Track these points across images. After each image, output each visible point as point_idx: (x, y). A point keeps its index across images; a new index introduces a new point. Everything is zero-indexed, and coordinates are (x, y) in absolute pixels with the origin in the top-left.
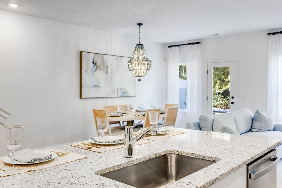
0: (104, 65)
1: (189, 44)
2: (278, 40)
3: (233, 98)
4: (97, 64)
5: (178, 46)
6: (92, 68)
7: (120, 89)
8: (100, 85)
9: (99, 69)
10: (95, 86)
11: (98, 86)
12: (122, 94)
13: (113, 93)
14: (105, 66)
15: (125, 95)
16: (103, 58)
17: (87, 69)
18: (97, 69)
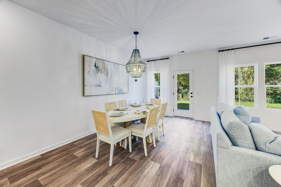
0: (104, 69)
1: (161, 59)
2: (227, 55)
3: (192, 93)
4: (99, 68)
5: (153, 60)
6: (95, 71)
7: (117, 88)
8: (102, 85)
9: (101, 71)
10: (97, 85)
11: (100, 86)
12: (119, 92)
13: (112, 91)
14: (106, 69)
15: (121, 92)
16: (104, 63)
17: (89, 71)
18: (98, 71)
